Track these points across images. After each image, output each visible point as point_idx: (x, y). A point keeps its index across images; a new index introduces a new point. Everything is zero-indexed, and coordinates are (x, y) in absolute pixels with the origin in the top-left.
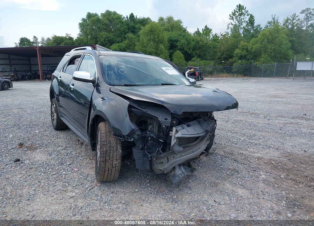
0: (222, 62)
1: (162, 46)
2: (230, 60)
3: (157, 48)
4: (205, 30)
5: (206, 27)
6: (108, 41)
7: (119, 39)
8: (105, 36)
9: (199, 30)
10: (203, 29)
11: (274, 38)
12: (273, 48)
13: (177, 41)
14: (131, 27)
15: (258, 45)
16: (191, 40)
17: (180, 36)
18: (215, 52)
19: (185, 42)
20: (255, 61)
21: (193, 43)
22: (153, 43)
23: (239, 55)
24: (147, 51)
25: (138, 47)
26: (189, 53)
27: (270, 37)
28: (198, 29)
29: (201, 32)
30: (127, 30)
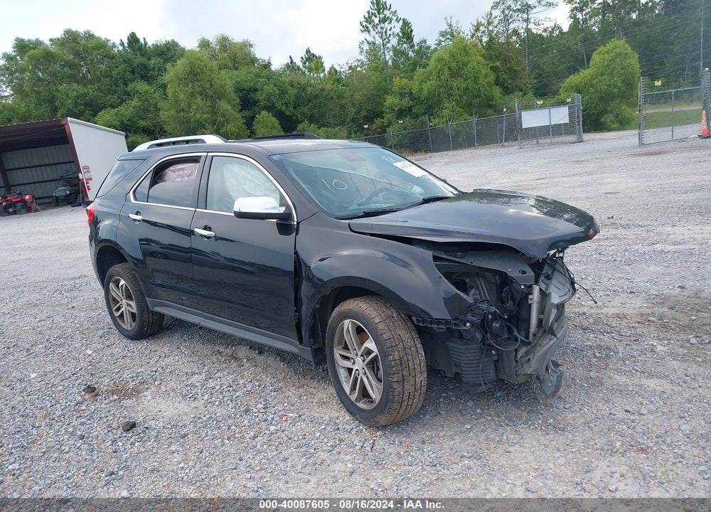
0: (365, 126)
1: (224, 105)
2: (378, 121)
3: (214, 111)
4: (307, 60)
5: (308, 51)
6: (86, 105)
7: (114, 99)
8: (75, 93)
9: (294, 61)
10: (302, 58)
11: (461, 66)
12: (463, 86)
13: (256, 90)
14: (138, 67)
15: (431, 82)
16: (287, 84)
17: (260, 77)
18: (343, 107)
19: (274, 91)
20: (432, 117)
21: (292, 92)
22: (203, 100)
23: (396, 109)
24: (190, 119)
25: (165, 113)
26: (288, 113)
27: (454, 64)
28: (290, 57)
29: (299, 63)
30: (130, 76)
